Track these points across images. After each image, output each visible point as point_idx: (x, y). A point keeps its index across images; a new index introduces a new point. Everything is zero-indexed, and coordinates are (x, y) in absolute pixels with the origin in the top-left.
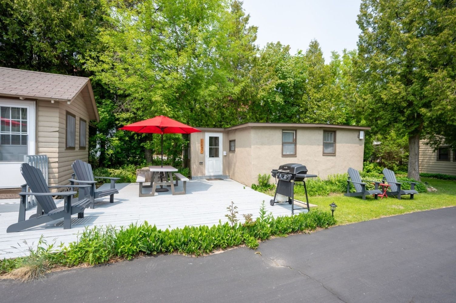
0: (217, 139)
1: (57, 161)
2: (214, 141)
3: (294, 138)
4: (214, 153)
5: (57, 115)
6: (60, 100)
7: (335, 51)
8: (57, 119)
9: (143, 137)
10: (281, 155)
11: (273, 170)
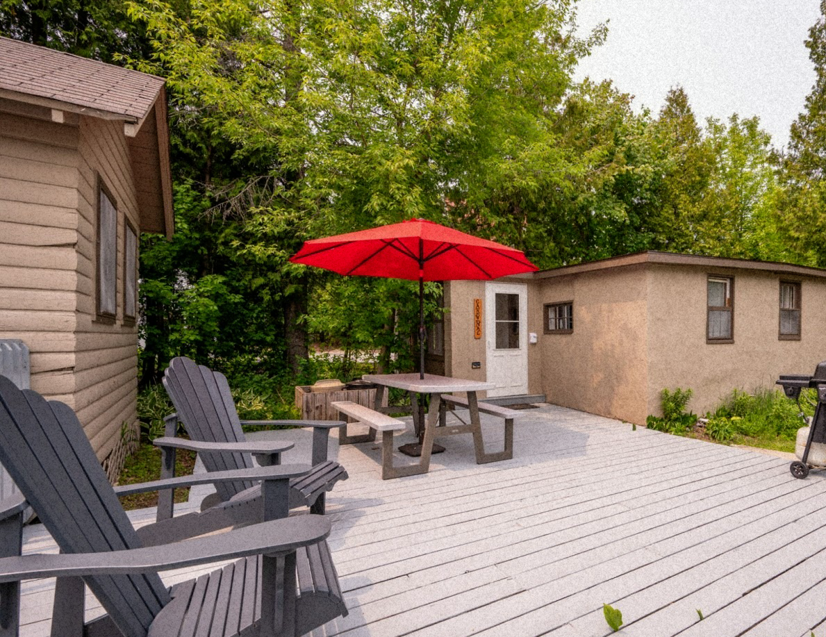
0: (513, 299)
1: (73, 363)
2: (508, 306)
3: (728, 296)
4: (508, 338)
5: (72, 178)
6: (92, 114)
7: (714, 118)
8: (72, 197)
9: (287, 294)
10: (704, 339)
11: (782, 378)
